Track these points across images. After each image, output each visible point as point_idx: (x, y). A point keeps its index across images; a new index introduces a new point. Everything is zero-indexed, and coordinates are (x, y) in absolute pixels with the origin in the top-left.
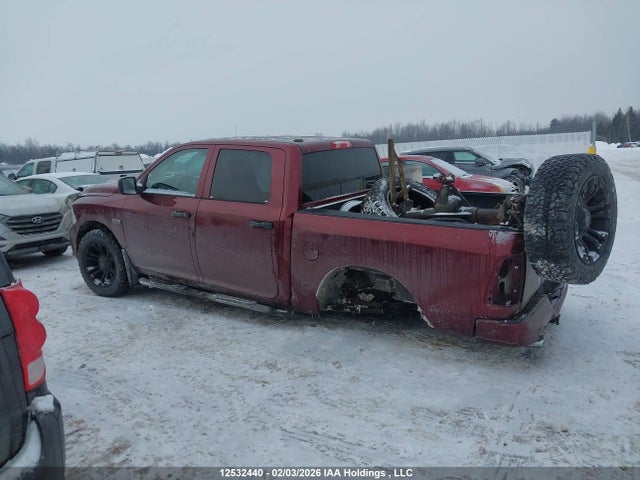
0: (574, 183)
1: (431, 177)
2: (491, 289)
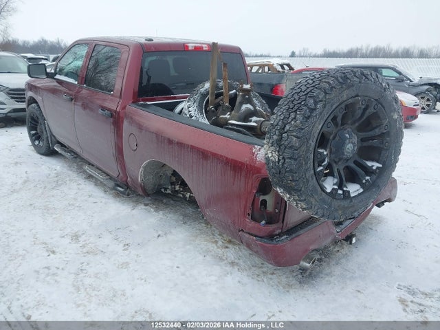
2: (249, 204)
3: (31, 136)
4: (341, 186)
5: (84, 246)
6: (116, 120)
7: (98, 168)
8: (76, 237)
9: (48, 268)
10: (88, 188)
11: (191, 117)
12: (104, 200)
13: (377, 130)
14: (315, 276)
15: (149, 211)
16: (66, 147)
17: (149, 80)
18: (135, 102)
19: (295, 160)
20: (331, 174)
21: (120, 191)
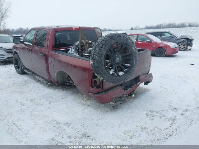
0: (102, 45)
1: (146, 41)
2: (90, 82)
3: (15, 67)
4: (116, 72)
5: (35, 103)
6: (46, 57)
7: (41, 77)
8: (32, 100)
9: (22, 110)
10: (38, 85)
11: (72, 54)
12: (43, 88)
13: (127, 53)
14: (118, 108)
15: (60, 91)
16: (29, 70)
17: (59, 42)
18: (53, 50)
19: (98, 63)
20: (112, 68)
21: (49, 84)
